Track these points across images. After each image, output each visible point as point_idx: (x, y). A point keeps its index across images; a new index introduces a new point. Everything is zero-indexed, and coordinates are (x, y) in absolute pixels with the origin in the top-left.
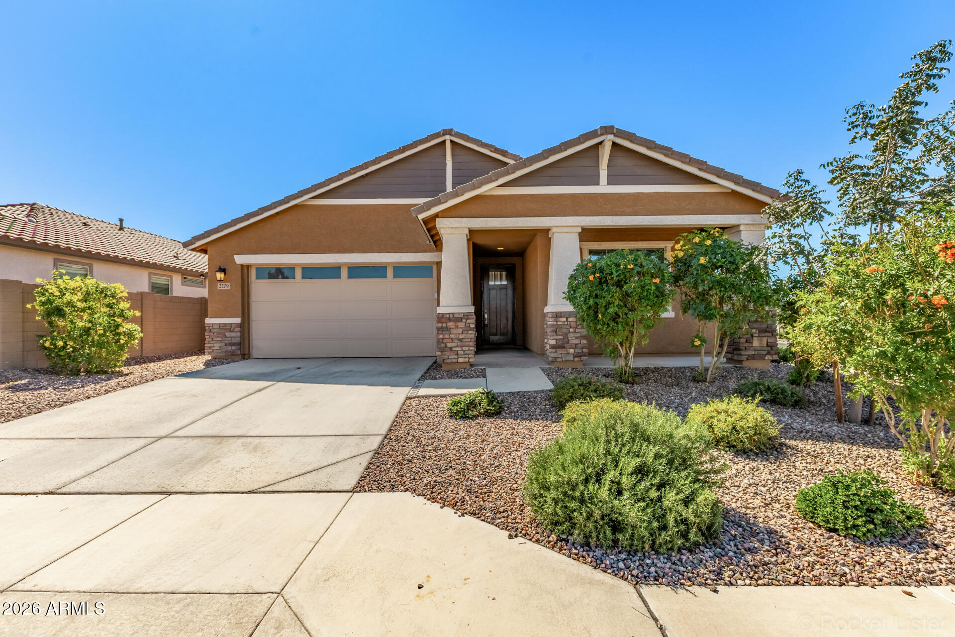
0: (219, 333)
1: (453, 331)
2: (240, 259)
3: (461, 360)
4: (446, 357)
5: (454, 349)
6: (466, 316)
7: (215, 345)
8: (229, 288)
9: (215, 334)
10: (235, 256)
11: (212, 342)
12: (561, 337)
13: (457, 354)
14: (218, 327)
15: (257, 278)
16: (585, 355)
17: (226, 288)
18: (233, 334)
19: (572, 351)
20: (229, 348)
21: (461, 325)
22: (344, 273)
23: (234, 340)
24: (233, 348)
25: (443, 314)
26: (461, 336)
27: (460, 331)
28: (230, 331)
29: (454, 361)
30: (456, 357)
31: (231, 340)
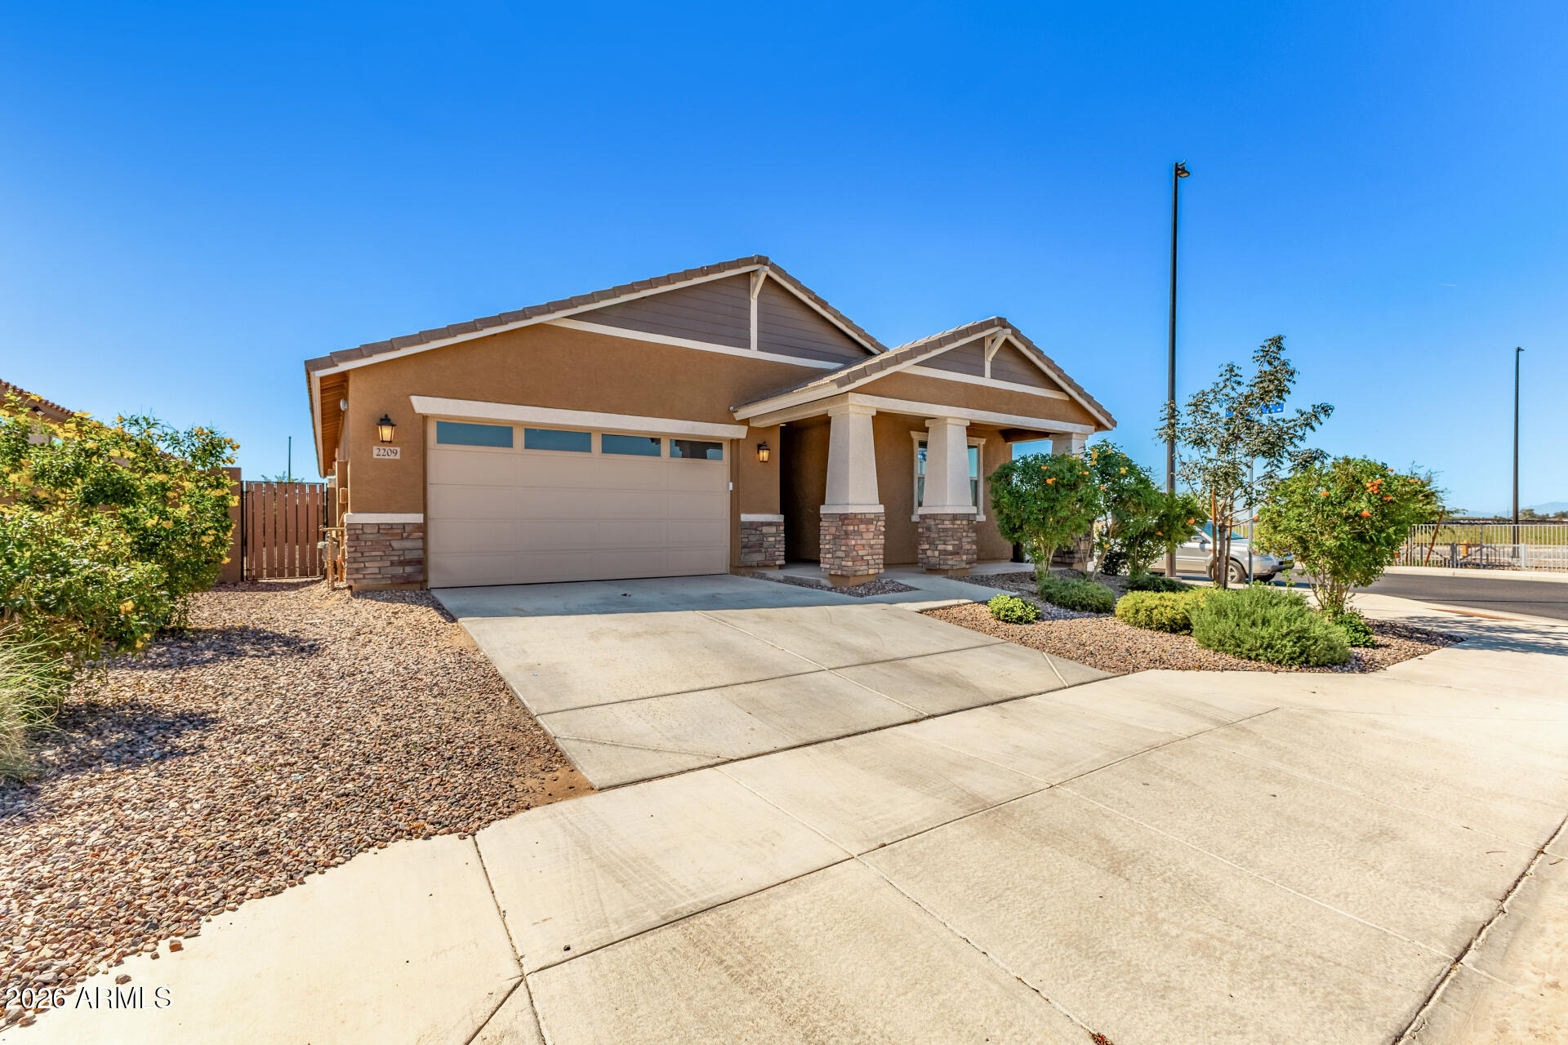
0: (377, 542)
1: (865, 536)
2: (422, 405)
3: (871, 572)
4: (858, 568)
5: (865, 558)
6: (877, 516)
7: (367, 565)
8: (398, 457)
9: (369, 543)
10: (414, 399)
11: (362, 559)
12: (956, 542)
13: (868, 564)
14: (376, 530)
15: (440, 441)
16: (974, 562)
17: (392, 457)
18: (408, 544)
19: (964, 557)
20: (399, 570)
21: (872, 528)
22: (596, 443)
23: (409, 556)
24: (409, 569)
25: (855, 514)
26: (872, 542)
27: (871, 535)
28: (402, 539)
29: (865, 572)
30: (866, 567)
31: (404, 554)
